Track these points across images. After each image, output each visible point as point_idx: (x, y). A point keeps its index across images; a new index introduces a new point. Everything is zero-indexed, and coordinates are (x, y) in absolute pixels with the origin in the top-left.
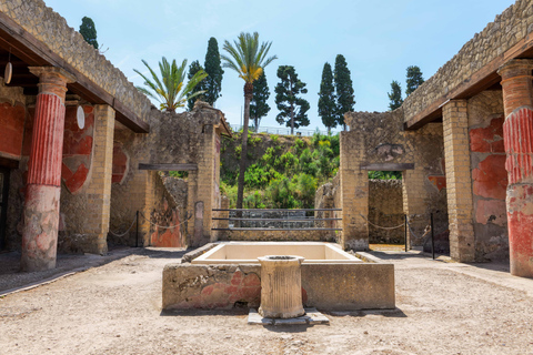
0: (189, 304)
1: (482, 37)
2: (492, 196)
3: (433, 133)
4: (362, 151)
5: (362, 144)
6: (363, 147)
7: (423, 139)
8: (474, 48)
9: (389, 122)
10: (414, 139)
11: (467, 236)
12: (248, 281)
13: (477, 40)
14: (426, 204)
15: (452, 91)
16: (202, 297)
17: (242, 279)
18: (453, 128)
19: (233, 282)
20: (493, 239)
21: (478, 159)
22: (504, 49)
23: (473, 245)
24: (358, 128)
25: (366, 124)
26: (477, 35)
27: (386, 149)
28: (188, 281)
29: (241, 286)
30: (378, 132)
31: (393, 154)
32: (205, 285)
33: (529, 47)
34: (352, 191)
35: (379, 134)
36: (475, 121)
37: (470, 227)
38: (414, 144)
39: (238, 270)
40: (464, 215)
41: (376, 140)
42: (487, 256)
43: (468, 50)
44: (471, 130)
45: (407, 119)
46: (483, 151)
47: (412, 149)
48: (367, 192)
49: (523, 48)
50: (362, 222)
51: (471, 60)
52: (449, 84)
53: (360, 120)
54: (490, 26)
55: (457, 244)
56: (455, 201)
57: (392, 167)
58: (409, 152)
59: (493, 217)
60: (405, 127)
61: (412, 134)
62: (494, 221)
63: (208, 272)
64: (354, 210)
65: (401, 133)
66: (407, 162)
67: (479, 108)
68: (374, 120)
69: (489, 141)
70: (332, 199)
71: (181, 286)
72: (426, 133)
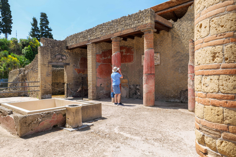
0: (33, 132)
1: (106, 25)
2: (101, 78)
3: (77, 52)
4: (49, 56)
5: (49, 53)
6: (50, 54)
7: (73, 54)
8: (102, 28)
9: (61, 45)
10: (70, 53)
11: (94, 91)
12: (58, 117)
13: (104, 25)
14: (73, 79)
15: (92, 40)
16: (40, 127)
17: (56, 116)
18: (92, 53)
19: (53, 118)
20: (101, 91)
21: (98, 65)
22: (114, 32)
23: (96, 94)
24: (48, 46)
25: (51, 44)
26: (104, 24)
27: (59, 56)
28: (33, 121)
29: (56, 119)
30: (56, 48)
31: (62, 59)
32: (40, 122)
33: (122, 34)
34: (45, 74)
35: (56, 50)
36: (98, 52)
37: (95, 88)
38: (70, 55)
39: (54, 113)
40: (94, 84)
41: (55, 52)
42: (99, 97)
43: (100, 27)
44: (97, 55)
45: (68, 45)
46: (99, 62)
47: (69, 57)
48: (51, 74)
49: (120, 34)
50: (49, 87)
51: (101, 31)
52: (91, 37)
53: (49, 42)
54: (109, 23)
55: (91, 94)
56: (91, 79)
57: (62, 64)
58: (68, 58)
59: (101, 84)
60: (67, 48)
61: (69, 51)
62: (102, 86)
63: (41, 116)
64: (45, 82)
65: (65, 50)
66: (67, 62)
67: (99, 47)
68: (54, 43)
69: (101, 59)
70: (25, 76)
71: (29, 124)
72: (74, 51)
